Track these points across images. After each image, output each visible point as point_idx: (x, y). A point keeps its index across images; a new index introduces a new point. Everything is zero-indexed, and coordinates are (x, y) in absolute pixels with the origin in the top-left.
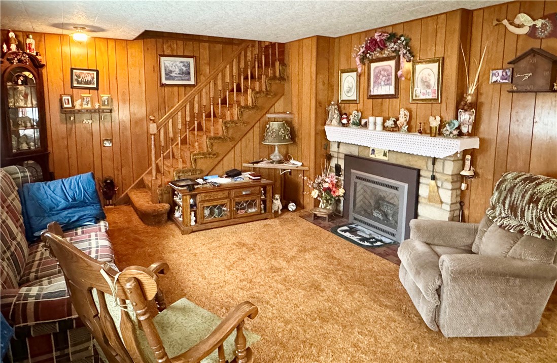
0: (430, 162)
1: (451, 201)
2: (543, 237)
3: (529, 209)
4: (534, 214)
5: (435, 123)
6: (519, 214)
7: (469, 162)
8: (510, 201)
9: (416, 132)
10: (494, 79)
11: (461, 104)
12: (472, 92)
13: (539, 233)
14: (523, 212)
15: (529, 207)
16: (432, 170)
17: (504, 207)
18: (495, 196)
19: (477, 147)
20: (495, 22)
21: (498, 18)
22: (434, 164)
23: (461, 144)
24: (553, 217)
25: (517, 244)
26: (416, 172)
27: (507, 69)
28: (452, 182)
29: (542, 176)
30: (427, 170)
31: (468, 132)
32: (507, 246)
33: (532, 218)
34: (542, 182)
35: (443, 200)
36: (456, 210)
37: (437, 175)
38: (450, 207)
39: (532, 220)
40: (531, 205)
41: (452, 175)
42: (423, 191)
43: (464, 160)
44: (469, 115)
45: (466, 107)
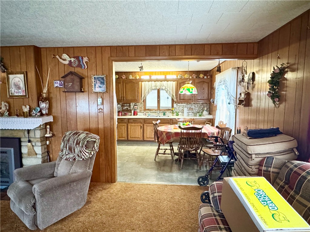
0: (26, 133)
1: (42, 152)
2: (83, 159)
3: (76, 148)
4: (79, 150)
5: (26, 109)
6: (73, 151)
7: (49, 129)
8: (69, 146)
9: (14, 116)
10: (56, 85)
11: (40, 98)
12: (46, 92)
13: (81, 158)
14: (74, 150)
15: (76, 147)
16: (28, 137)
17: (67, 149)
18: (62, 145)
19: (52, 121)
20: (53, 56)
21: (54, 54)
22: (28, 133)
23: (42, 120)
24: (86, 149)
25: (73, 166)
26: (18, 139)
27: (62, 80)
28: (41, 142)
29: (81, 131)
30: (25, 137)
31: (46, 113)
32: (69, 168)
33: (78, 152)
34: (81, 134)
35: (37, 153)
36: (45, 156)
37: (32, 139)
38: (42, 155)
39: (78, 153)
40: (77, 145)
41: (40, 138)
42: (24, 150)
43: (46, 128)
44: (45, 104)
45: (43, 100)
